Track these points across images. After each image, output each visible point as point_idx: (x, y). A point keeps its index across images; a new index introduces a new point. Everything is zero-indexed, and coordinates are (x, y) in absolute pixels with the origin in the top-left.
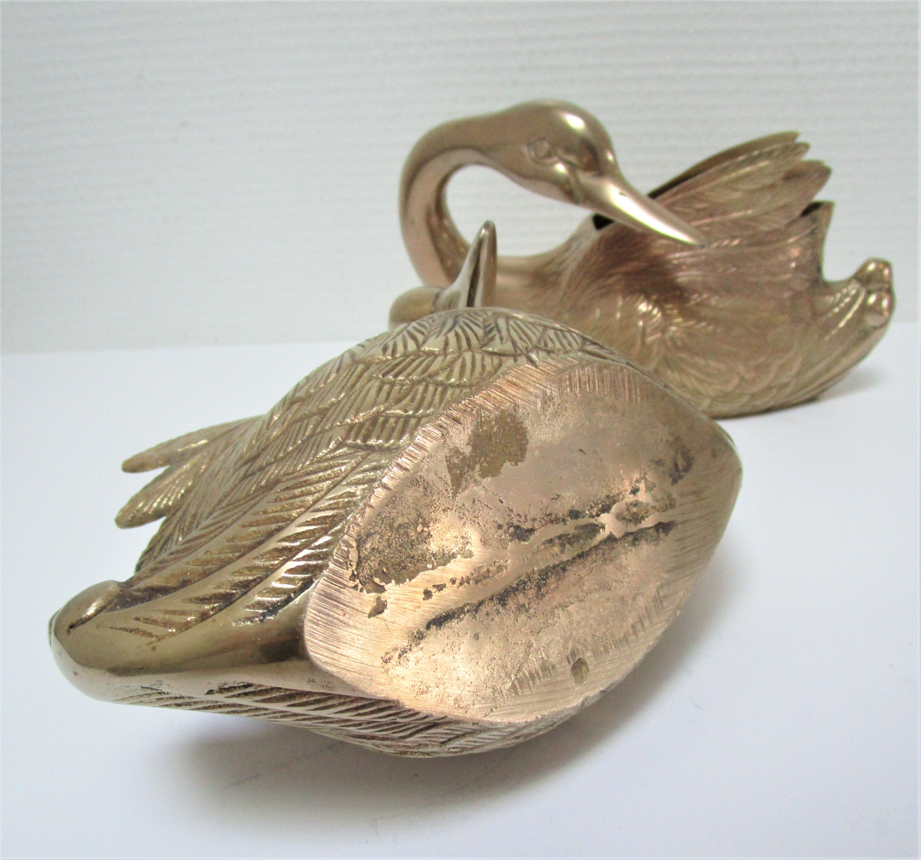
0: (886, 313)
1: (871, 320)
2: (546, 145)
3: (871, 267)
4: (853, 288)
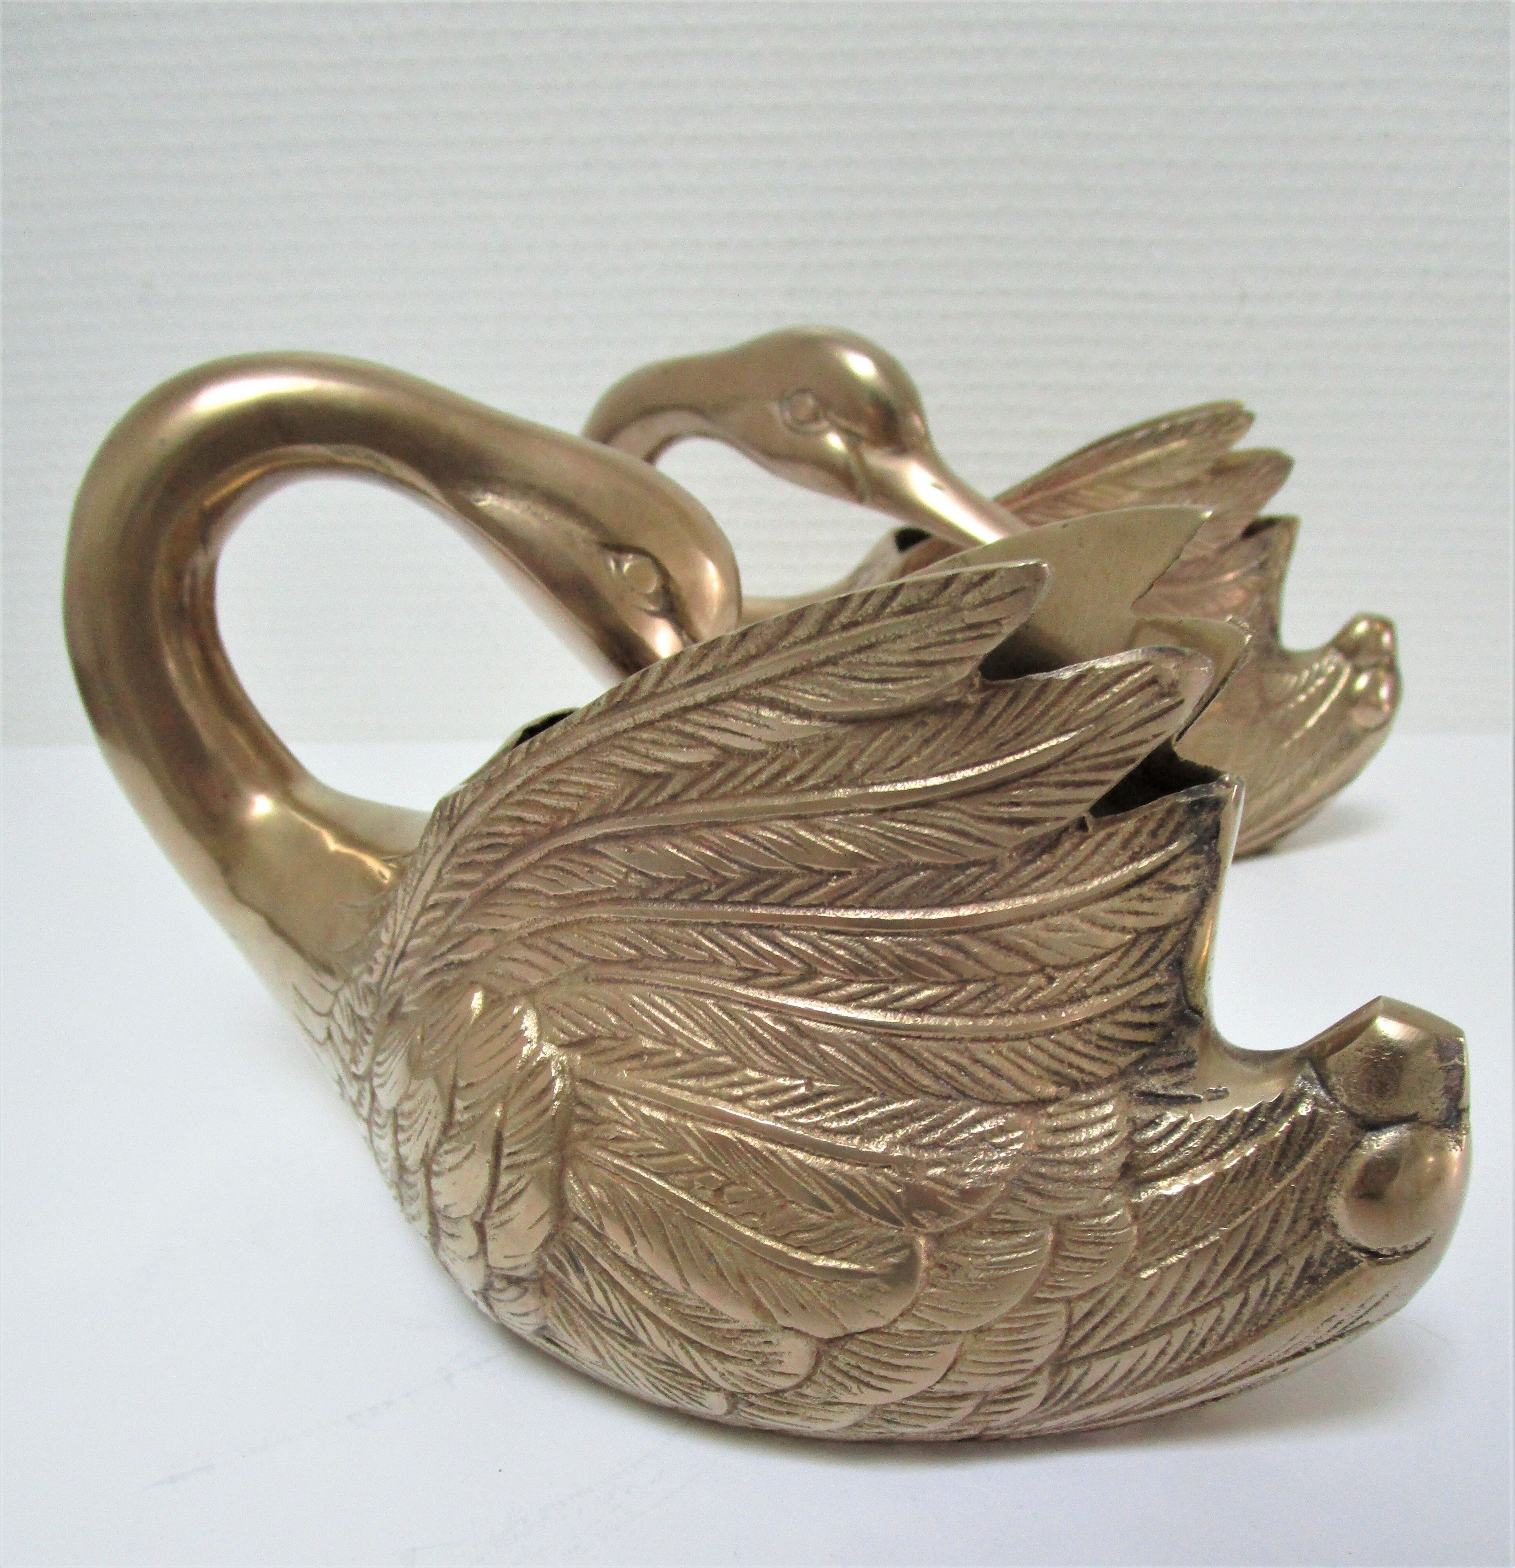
0: (1386, 708)
1: (1360, 718)
2: (810, 402)
3: (1361, 628)
4: (1330, 663)
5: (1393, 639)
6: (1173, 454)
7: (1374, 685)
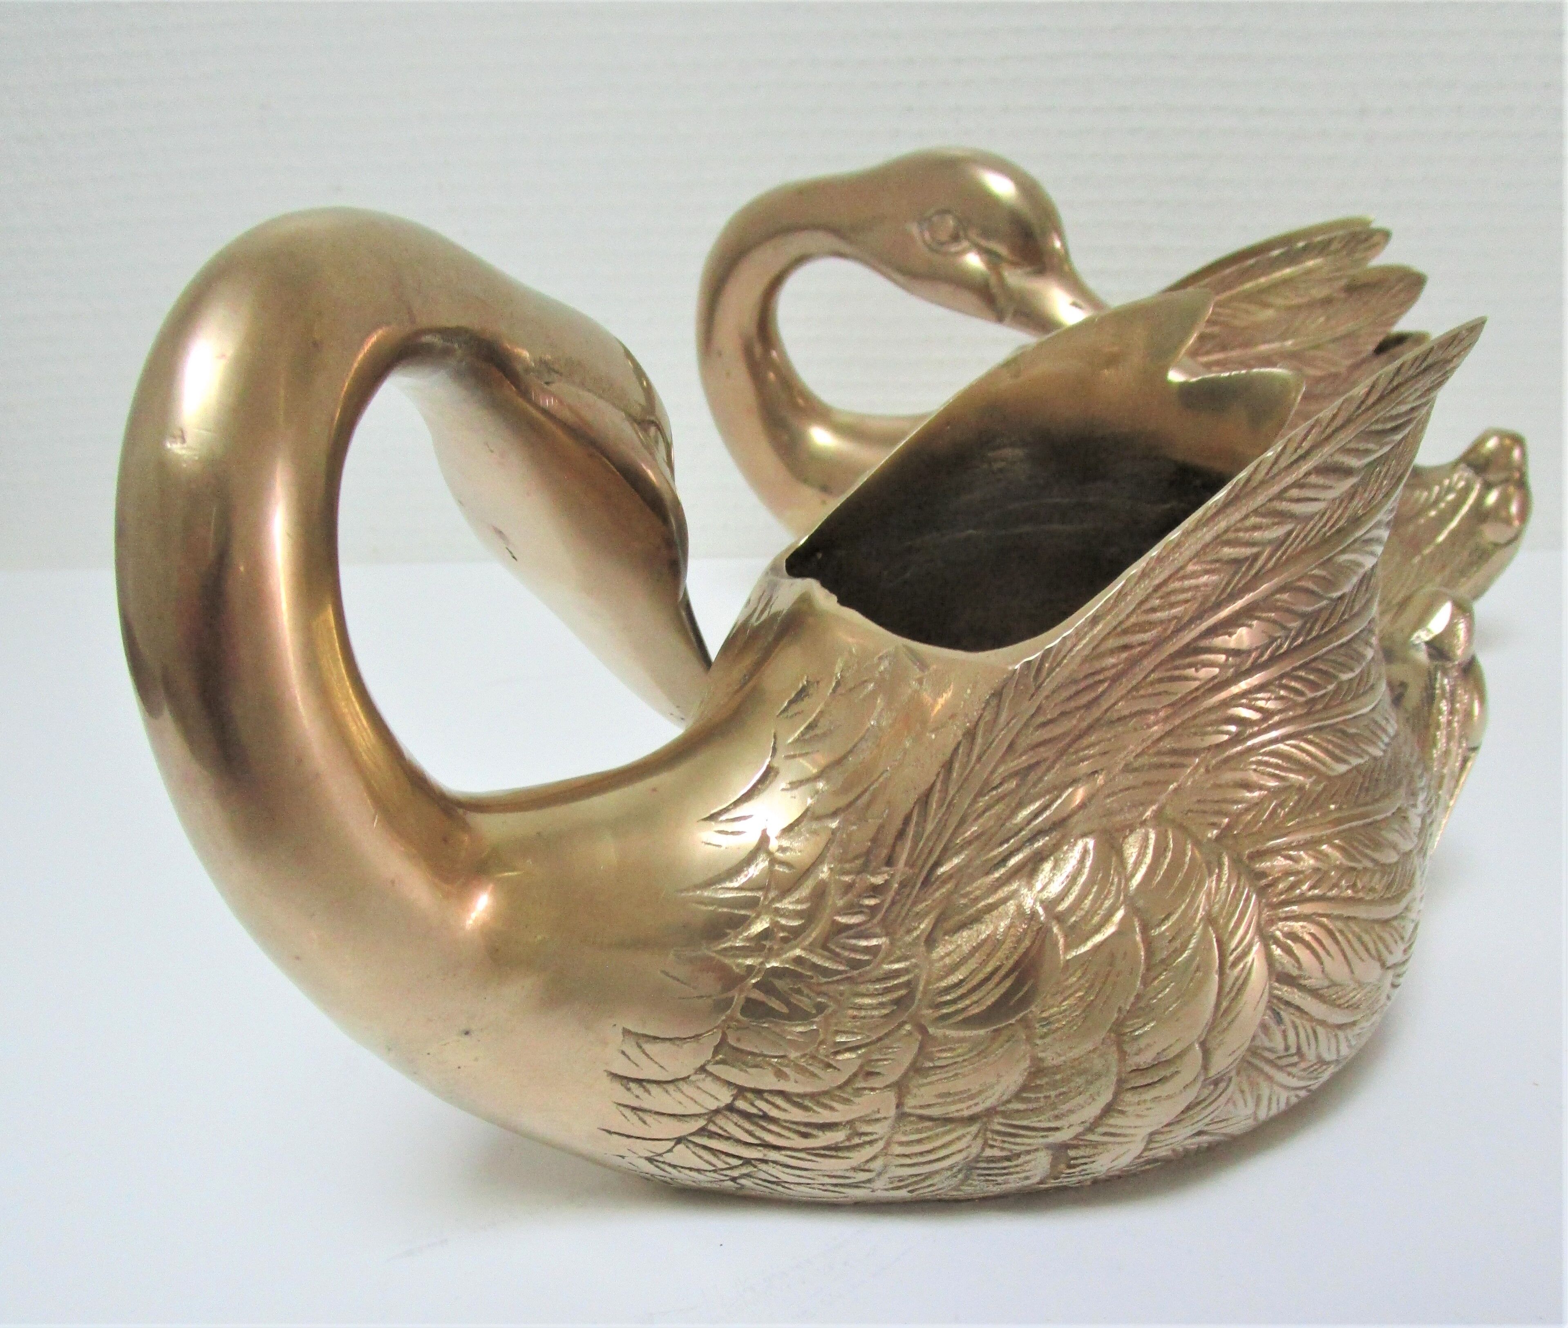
0: (1516, 523)
1: (1490, 533)
4: (1461, 478)
5: (1523, 454)
6: (1309, 272)
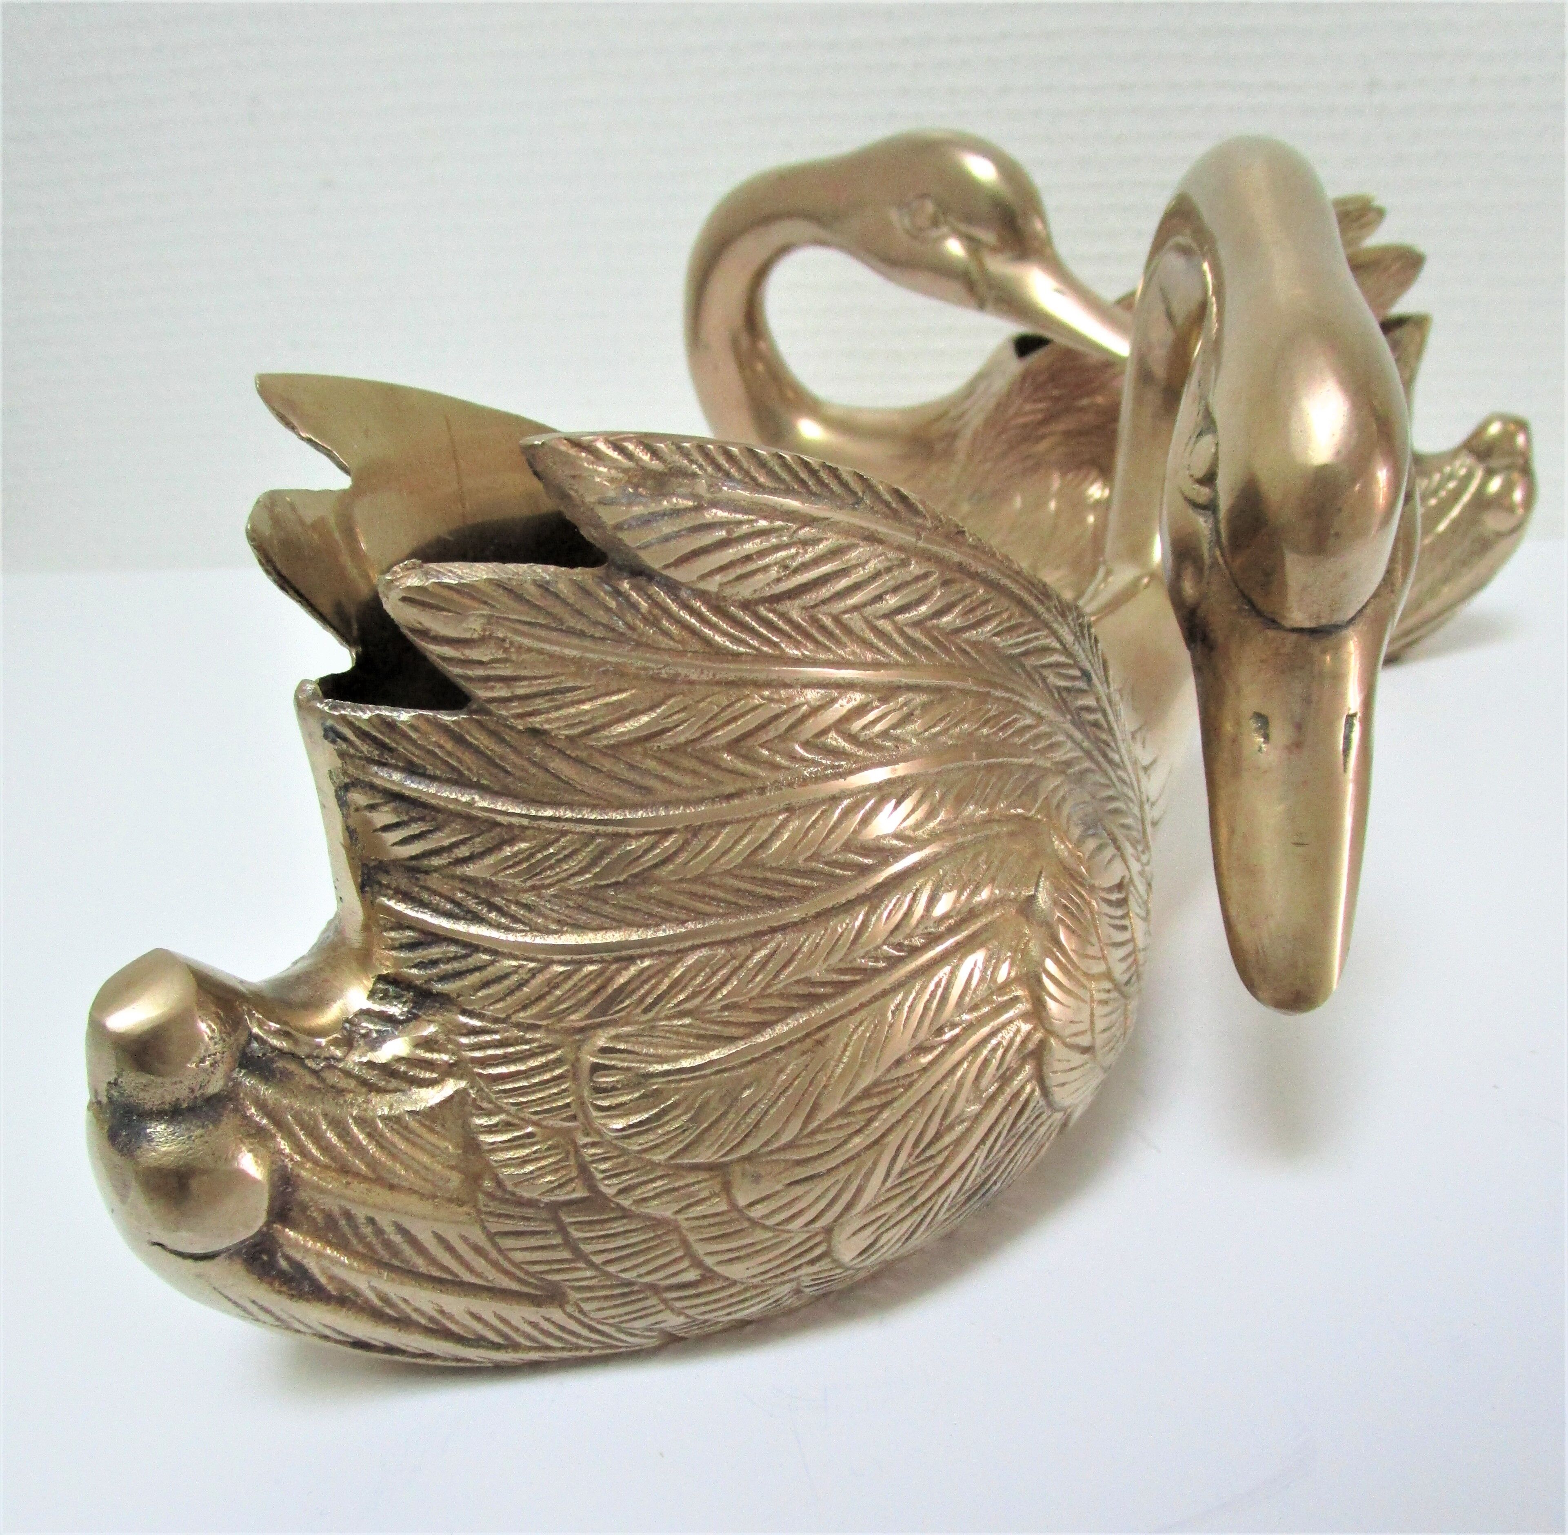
0: (1520, 511)
2: (930, 207)
4: (1461, 466)
7: (1508, 488)
